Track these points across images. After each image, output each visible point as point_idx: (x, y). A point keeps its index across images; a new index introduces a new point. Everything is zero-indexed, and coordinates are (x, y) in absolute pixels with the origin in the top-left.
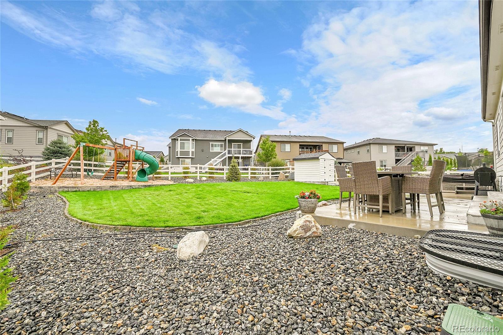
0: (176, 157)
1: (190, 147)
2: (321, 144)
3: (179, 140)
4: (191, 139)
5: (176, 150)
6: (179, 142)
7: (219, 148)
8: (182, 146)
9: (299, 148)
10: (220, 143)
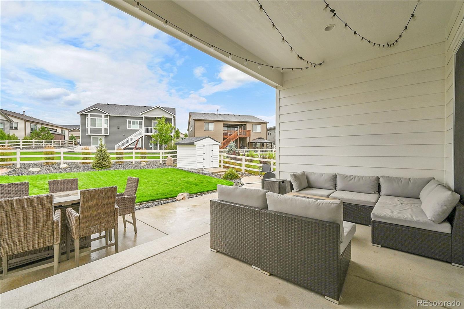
0: (87, 134)
1: (103, 124)
2: (246, 124)
3: (89, 116)
4: (103, 115)
5: (87, 127)
6: (89, 118)
7: (138, 125)
8: (93, 122)
9: (223, 127)
10: (139, 120)
